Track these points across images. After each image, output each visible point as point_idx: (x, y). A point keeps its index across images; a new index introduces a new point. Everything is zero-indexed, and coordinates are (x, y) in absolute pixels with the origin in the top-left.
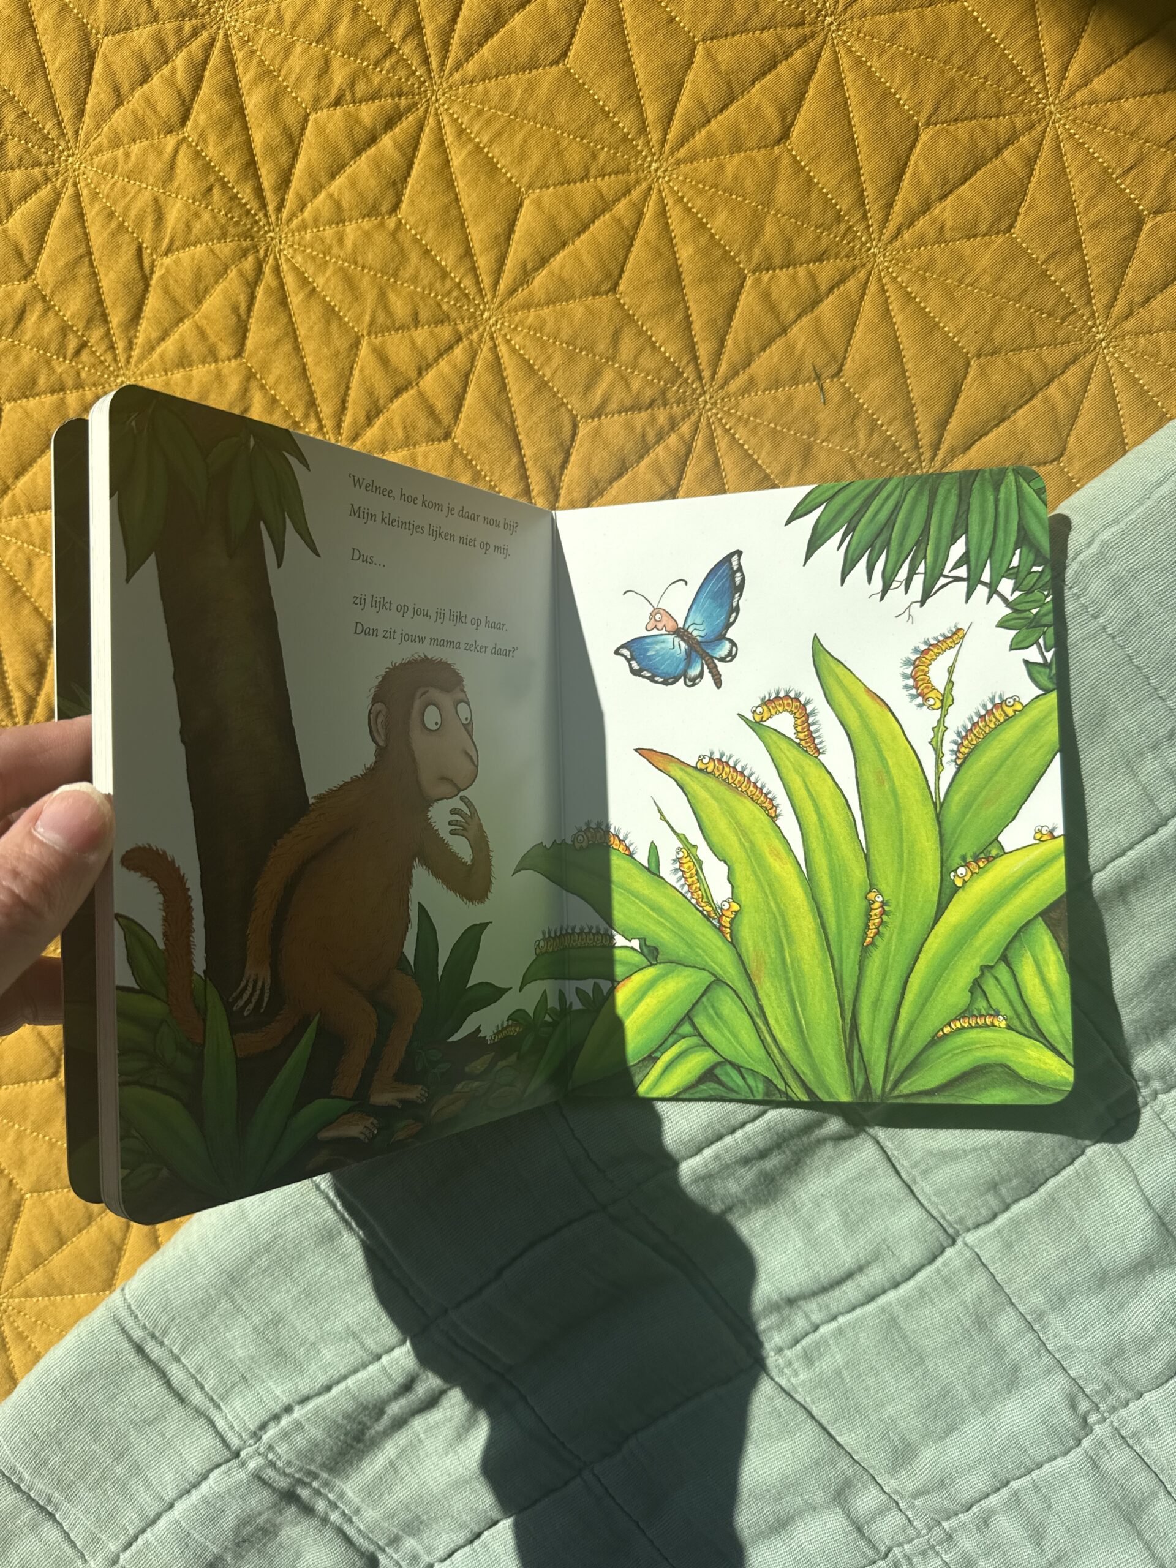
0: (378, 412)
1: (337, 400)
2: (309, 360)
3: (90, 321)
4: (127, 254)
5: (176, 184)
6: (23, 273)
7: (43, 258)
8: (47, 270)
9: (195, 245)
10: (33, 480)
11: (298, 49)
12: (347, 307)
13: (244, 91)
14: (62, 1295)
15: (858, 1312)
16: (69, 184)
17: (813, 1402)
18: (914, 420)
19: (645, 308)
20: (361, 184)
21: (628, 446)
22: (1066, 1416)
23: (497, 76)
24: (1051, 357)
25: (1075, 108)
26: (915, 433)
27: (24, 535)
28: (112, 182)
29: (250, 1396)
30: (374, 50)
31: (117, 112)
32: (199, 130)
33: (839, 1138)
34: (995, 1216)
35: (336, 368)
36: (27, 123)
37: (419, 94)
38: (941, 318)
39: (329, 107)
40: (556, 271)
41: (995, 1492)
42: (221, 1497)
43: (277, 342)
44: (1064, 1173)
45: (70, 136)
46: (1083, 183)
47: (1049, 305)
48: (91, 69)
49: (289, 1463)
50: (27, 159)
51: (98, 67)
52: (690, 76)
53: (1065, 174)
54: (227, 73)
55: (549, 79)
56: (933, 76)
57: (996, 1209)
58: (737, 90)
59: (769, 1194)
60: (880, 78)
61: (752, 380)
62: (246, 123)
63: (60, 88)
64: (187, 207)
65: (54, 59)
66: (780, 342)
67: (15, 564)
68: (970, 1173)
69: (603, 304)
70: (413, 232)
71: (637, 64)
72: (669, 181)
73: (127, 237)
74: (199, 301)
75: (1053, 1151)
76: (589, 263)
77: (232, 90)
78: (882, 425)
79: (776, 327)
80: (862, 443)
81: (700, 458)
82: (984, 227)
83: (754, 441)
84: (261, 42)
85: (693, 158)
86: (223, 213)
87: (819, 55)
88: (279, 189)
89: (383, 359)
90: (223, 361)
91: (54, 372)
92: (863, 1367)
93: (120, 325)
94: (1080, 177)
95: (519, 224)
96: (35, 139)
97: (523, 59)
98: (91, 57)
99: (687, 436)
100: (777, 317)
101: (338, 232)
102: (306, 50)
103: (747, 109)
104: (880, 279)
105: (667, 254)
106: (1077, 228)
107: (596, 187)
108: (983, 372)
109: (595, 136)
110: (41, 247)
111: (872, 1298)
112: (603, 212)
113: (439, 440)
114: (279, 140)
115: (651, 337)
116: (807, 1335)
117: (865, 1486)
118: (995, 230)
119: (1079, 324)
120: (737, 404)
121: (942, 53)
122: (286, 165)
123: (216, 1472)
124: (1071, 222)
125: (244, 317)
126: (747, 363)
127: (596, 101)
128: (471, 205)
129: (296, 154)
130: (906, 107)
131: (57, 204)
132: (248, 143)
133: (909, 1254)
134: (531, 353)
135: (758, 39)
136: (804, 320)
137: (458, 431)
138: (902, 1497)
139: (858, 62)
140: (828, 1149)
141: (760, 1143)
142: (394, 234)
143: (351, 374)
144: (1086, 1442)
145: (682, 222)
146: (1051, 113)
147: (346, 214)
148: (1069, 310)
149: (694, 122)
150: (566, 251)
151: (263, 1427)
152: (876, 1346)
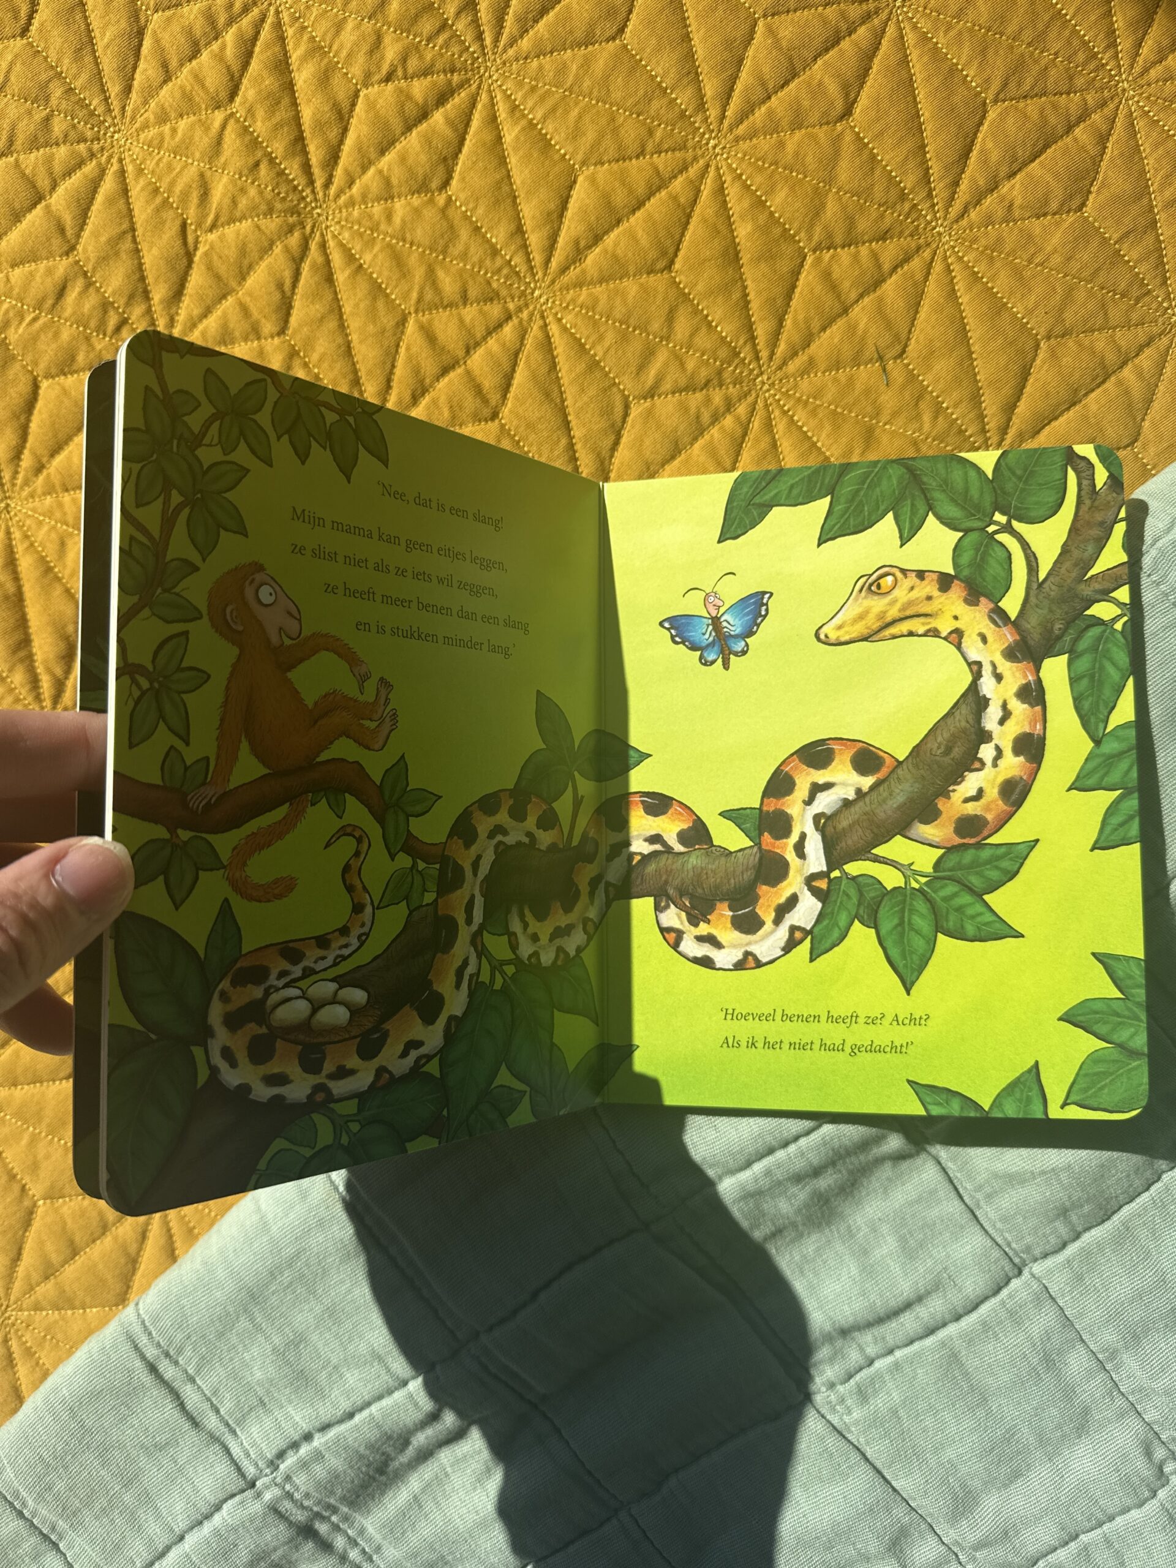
0: (424, 391)
1: (382, 379)
2: (354, 338)
3: (131, 297)
4: (171, 230)
5: (222, 159)
6: (65, 248)
7: (86, 234)
8: (89, 245)
9: (240, 221)
10: (69, 458)
11: (350, 25)
12: (394, 283)
13: (294, 67)
14: (73, 1308)
15: (917, 1346)
16: (114, 160)
17: (868, 1443)
18: (981, 403)
19: (700, 287)
20: (410, 161)
21: (682, 428)
22: (1140, 1464)
23: (552, 52)
24: (1125, 339)
25: (1149, 85)
26: (981, 417)
27: (58, 515)
28: (157, 158)
29: (268, 1422)
30: (427, 26)
31: (165, 88)
32: (247, 105)
33: (899, 1157)
34: (1064, 1245)
35: (382, 346)
36: (74, 99)
37: (472, 70)
38: (1009, 299)
39: (380, 82)
40: (610, 249)
41: (1063, 1546)
42: (234, 1529)
43: (322, 320)
44: (1138, 1200)
45: (116, 112)
46: (1158, 160)
47: (1123, 286)
48: (140, 45)
49: (307, 1495)
50: (72, 135)
51: (147, 43)
52: (750, 52)
53: (1139, 151)
54: (277, 49)
55: (605, 54)
56: (1001, 52)
57: (1066, 1237)
58: (799, 66)
59: (823, 1216)
60: (946, 54)
61: (811, 363)
62: (296, 99)
63: (108, 64)
64: (233, 181)
65: (103, 34)
66: (841, 323)
67: (48, 544)
68: (1038, 1198)
69: (657, 282)
70: (464, 209)
71: (696, 41)
72: (728, 158)
73: (171, 214)
74: (243, 277)
75: (1128, 1176)
76: (644, 241)
77: (282, 66)
78: (947, 408)
79: (837, 308)
80: (927, 427)
81: (757, 440)
82: (1054, 206)
83: (813, 423)
84: (312, 19)
85: (752, 135)
86: (270, 188)
87: (884, 31)
88: (328, 166)
89: (431, 338)
90: (266, 339)
91: (93, 349)
92: (922, 1406)
93: (162, 302)
94: (1155, 155)
95: (572, 201)
96: (81, 115)
97: (579, 34)
98: (141, 33)
99: (743, 418)
100: (839, 296)
101: (386, 209)
102: (358, 26)
103: (809, 85)
104: (945, 258)
105: (724, 230)
106: (1152, 207)
107: (652, 164)
108: (1053, 354)
109: (652, 113)
110: (84, 223)
111: (931, 1331)
112: (659, 189)
113: (486, 421)
114: (328, 115)
115: (707, 316)
116: (861, 1369)
117: (922, 1536)
118: (1066, 208)
119: (1154, 306)
120: (796, 386)
121: (1011, 29)
122: (335, 142)
123: (230, 1502)
124: (1145, 201)
125: (289, 294)
126: (807, 343)
127: (655, 77)
128: (523, 183)
129: (345, 131)
130: (974, 84)
131: (101, 180)
132: (297, 119)
133: (972, 1284)
134: (583, 332)
135: (820, 15)
136: (866, 300)
137: (506, 412)
138: (963, 1549)
139: (924, 38)
140: (887, 1170)
141: (815, 1160)
142: (444, 211)
143: (397, 351)
144: (1162, 1494)
145: (740, 200)
146: (1124, 90)
147: (395, 191)
148: (1144, 290)
149: (754, 98)
150: (621, 228)
151: (281, 1455)
152: (935, 1383)
